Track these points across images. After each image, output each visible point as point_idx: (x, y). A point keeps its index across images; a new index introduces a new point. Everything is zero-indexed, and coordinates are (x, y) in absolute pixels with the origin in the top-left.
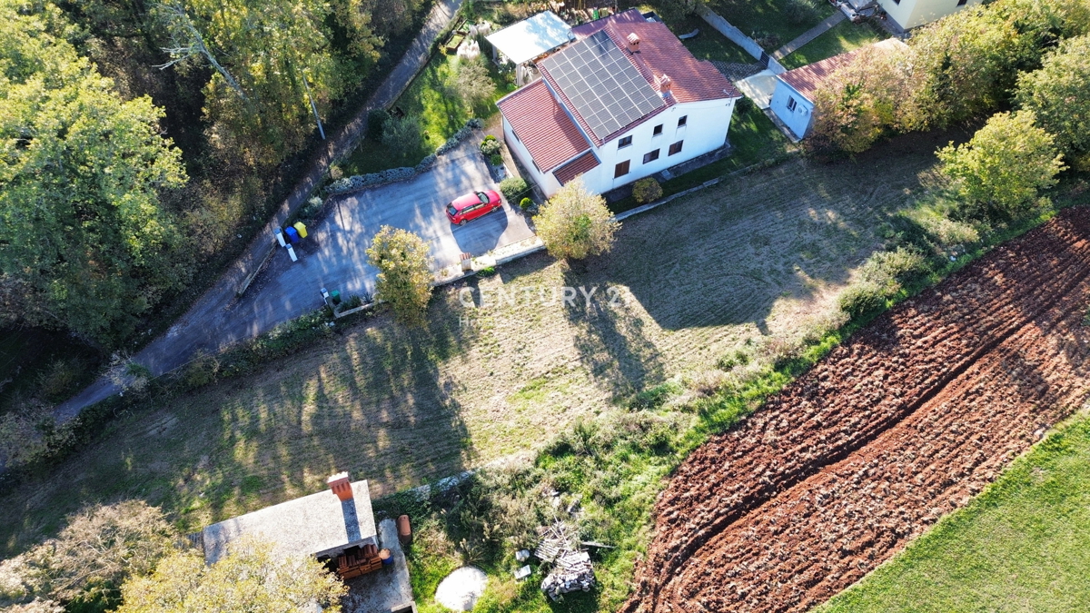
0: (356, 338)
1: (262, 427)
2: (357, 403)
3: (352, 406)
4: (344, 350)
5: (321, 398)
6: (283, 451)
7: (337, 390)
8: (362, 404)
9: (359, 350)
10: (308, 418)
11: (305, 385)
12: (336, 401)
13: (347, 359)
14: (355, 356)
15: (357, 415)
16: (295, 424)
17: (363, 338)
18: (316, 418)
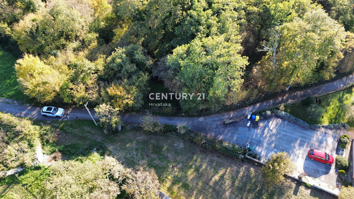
0: (246, 168)
1: (201, 170)
2: (230, 190)
3: (228, 189)
4: (240, 168)
5: (222, 177)
6: (200, 184)
7: (228, 179)
8: (231, 191)
9: (244, 172)
10: (214, 180)
11: (221, 169)
12: (225, 183)
13: (238, 172)
14: (241, 174)
15: (227, 194)
16: (209, 178)
17: (248, 170)
18: (216, 183)
